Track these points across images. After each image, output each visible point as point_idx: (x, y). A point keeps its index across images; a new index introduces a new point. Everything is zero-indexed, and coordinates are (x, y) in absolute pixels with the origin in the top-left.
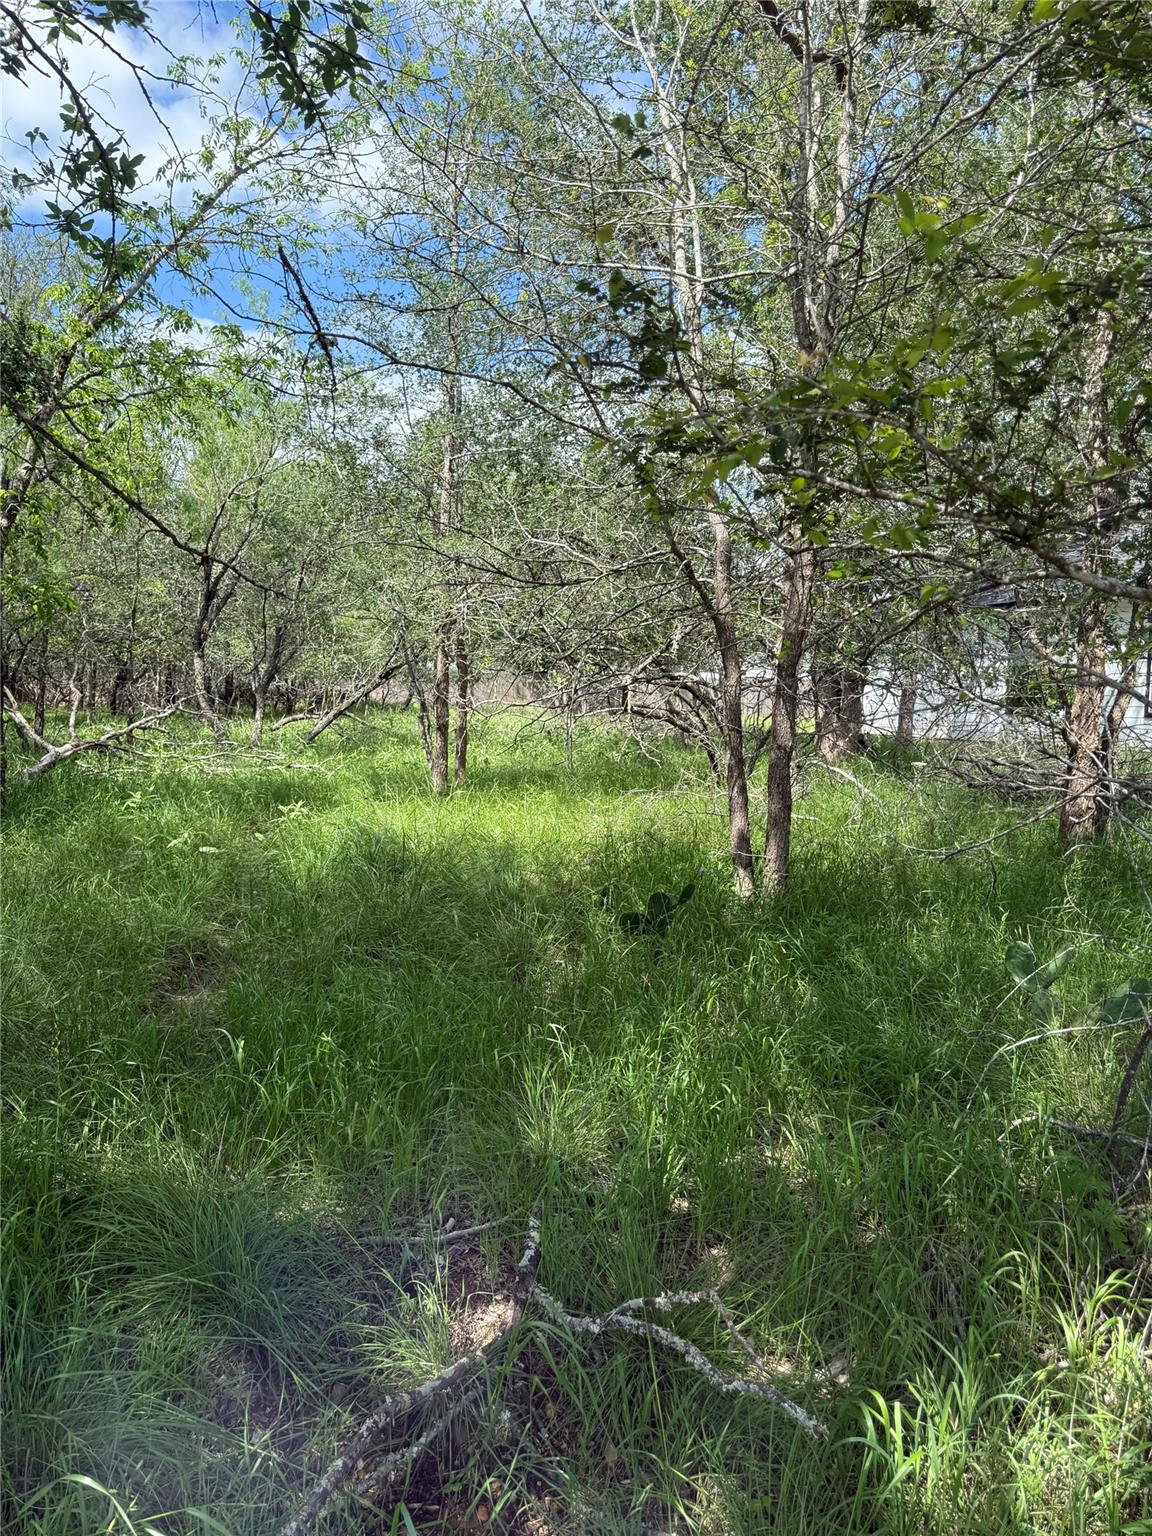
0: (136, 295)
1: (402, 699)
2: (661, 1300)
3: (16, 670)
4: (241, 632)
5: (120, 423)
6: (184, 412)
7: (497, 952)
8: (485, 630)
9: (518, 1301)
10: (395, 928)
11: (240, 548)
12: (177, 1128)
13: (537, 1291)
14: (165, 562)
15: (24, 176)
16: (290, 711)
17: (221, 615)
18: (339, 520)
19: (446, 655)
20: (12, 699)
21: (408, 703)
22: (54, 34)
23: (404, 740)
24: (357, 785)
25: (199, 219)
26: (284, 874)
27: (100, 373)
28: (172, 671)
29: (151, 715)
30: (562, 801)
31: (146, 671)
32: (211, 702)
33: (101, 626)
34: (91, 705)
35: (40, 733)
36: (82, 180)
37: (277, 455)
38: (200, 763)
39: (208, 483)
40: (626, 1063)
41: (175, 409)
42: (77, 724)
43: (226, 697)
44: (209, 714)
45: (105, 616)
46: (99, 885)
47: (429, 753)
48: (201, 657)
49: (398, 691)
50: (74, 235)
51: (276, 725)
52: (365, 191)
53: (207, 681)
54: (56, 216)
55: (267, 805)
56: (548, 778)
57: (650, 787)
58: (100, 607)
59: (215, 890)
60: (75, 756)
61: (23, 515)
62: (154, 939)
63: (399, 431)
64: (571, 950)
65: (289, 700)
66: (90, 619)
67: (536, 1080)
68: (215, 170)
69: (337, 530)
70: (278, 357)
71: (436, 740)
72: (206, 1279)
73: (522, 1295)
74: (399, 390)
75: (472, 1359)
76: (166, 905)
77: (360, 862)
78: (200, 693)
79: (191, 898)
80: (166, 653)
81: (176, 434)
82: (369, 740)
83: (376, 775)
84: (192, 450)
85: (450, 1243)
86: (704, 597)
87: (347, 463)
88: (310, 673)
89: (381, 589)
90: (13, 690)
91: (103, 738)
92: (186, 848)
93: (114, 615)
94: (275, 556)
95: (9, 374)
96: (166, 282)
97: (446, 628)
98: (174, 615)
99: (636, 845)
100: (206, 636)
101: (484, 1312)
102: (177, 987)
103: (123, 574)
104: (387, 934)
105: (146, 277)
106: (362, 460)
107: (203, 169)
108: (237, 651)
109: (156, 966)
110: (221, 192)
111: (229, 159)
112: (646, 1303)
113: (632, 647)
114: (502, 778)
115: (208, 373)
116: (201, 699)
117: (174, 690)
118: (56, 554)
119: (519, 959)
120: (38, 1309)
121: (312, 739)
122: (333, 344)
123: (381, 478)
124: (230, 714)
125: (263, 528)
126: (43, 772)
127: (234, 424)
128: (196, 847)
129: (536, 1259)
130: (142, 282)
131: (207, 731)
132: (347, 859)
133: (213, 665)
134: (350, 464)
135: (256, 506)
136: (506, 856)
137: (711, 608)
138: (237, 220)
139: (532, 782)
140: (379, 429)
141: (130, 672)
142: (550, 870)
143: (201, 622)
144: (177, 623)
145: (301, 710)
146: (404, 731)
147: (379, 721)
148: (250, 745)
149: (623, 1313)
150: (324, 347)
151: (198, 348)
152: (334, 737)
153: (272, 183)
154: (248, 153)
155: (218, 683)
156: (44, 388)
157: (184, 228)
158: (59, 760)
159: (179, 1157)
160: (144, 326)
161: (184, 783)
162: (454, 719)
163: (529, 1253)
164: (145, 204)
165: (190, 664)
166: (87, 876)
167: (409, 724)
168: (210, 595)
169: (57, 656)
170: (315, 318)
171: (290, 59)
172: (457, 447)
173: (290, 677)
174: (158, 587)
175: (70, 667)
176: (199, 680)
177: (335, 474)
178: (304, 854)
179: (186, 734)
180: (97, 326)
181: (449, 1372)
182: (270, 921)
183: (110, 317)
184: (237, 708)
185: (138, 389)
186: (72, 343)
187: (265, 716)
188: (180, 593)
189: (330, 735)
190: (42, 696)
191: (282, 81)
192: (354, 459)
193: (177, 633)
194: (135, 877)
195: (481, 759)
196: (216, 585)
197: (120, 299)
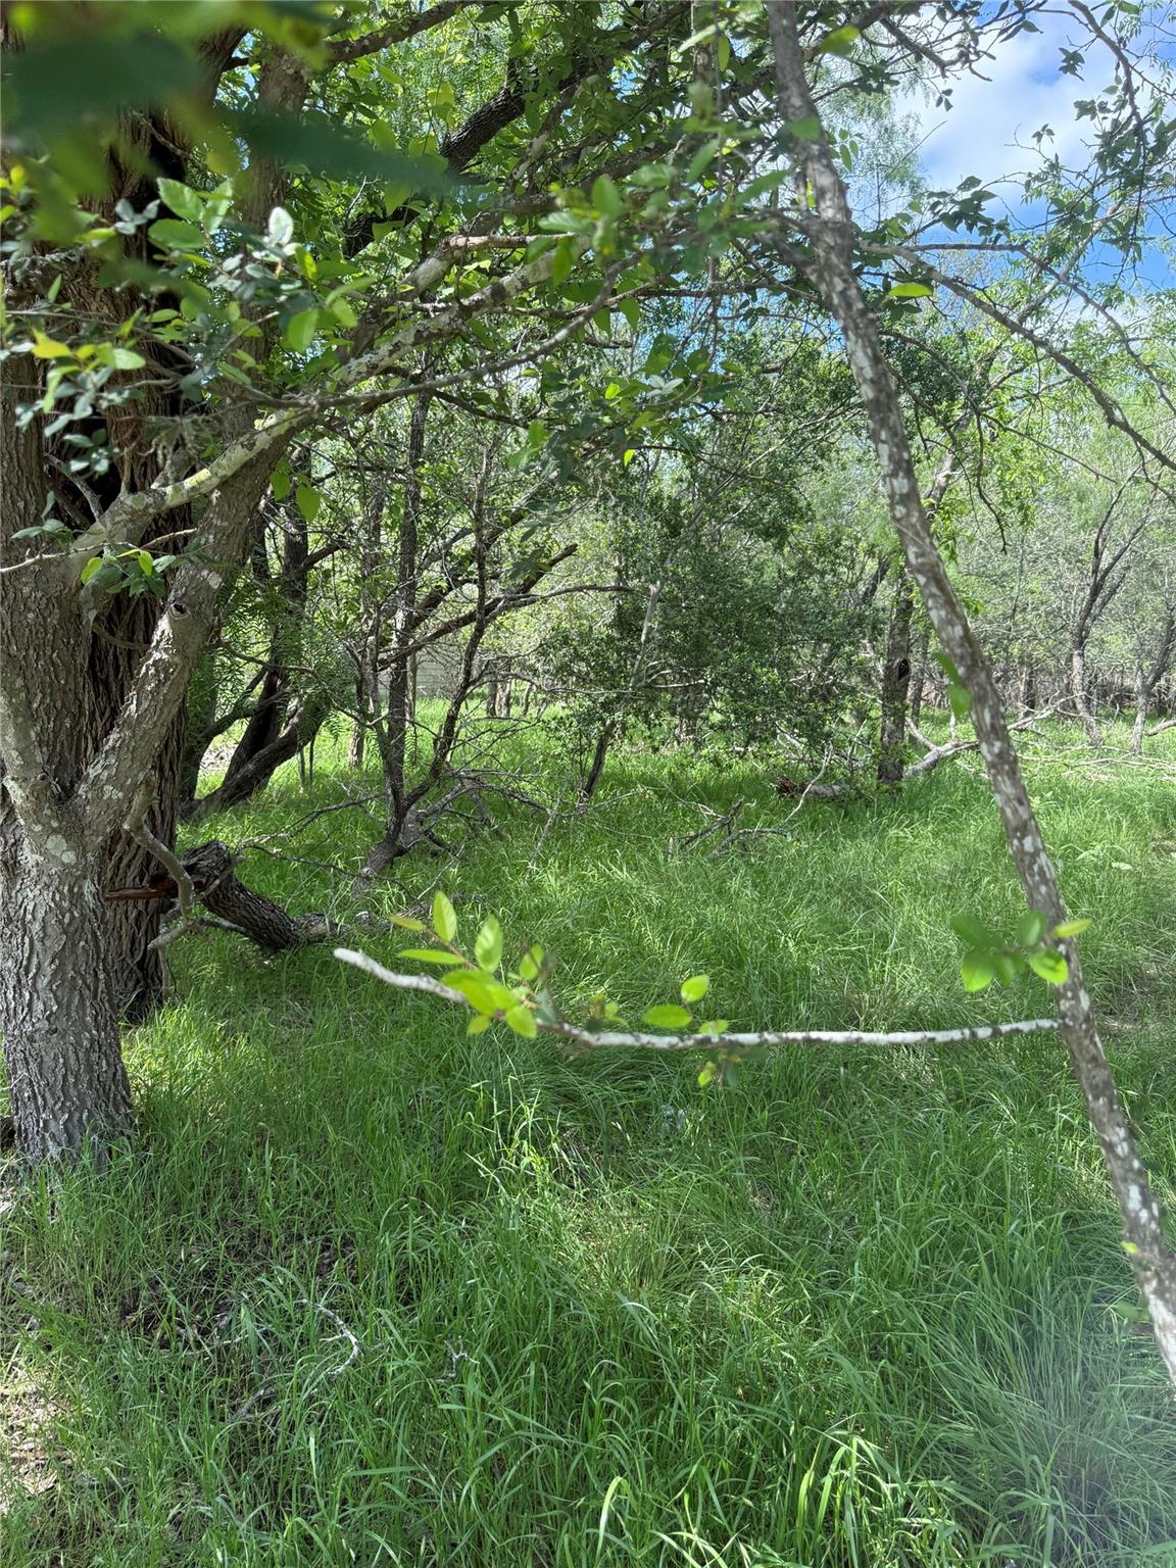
4: (1119, 627)
11: (1134, 537)
16: (1164, 713)
17: (1104, 612)
27: (1021, 369)
29: (1029, 716)
32: (1089, 703)
33: (983, 626)
38: (1084, 770)
44: (1086, 716)
48: (1081, 655)
51: (1154, 730)
60: (956, 756)
65: (1161, 701)
78: (1078, 693)
92: (1099, 862)
93: (997, 613)
98: (1057, 612)
100: (1088, 634)
108: (1114, 648)
117: (1053, 690)
126: (928, 770)
128: (1108, 862)
131: (1083, 735)
133: (1093, 664)
143: (1084, 619)
144: (1058, 620)
148: (1129, 751)
156: (978, 391)
158: (940, 759)
165: (1069, 663)
168: (1096, 590)
174: (1042, 584)
176: (1078, 680)
183: (1036, 309)
187: (1146, 719)
188: (1064, 588)
193: (1058, 631)
196: (1103, 577)
197: (1047, 290)
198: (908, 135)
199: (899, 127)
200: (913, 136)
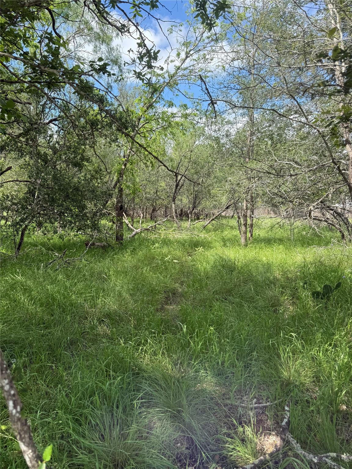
0: (158, 98)
1: (231, 215)
2: (344, 456)
3: (126, 208)
4: (185, 196)
5: (154, 137)
6: (171, 132)
7: (267, 302)
8: (261, 193)
9: (281, 438)
10: (232, 290)
11: (185, 172)
12: (166, 353)
13: (289, 436)
14: (165, 177)
15: (127, 63)
16: (198, 219)
17: (180, 191)
18: (214, 161)
19: (247, 201)
20: (125, 216)
21: (233, 216)
22: (135, 16)
23: (232, 228)
24: (218, 242)
25: (176, 73)
26: (197, 270)
27: (148, 122)
28: (167, 208)
29: (162, 220)
30: (286, 249)
31: (160, 208)
32: (177, 216)
33: (148, 196)
34: (146, 218)
35: (132, 226)
36: (142, 60)
37: (196, 143)
38: (174, 235)
39: (177, 153)
40: (320, 350)
41: (169, 131)
42: (142, 223)
43: (181, 215)
44: (176, 220)
45: (149, 193)
46: (146, 270)
47: (240, 232)
48: (174, 204)
49: (230, 212)
50: (141, 79)
51: (194, 223)
52: (226, 54)
53: (176, 210)
54: (135, 74)
55: (192, 248)
56: (281, 241)
57: (319, 245)
58: (148, 190)
59: (178, 273)
60: (141, 232)
61: (128, 165)
62: (160, 288)
63: (233, 131)
64: (294, 303)
65: (198, 215)
66: (146, 194)
67: (285, 352)
68: (180, 58)
69: (214, 164)
70: (198, 112)
71: (243, 228)
72: (174, 410)
73: (283, 436)
74: (234, 118)
75: (265, 458)
76: (164, 278)
77: (219, 268)
78: (174, 214)
79: (171, 276)
80: (165, 203)
81: (169, 139)
82: (221, 228)
83: (224, 239)
84: (173, 143)
85: (255, 408)
86: (344, 178)
87: (217, 143)
88: (204, 207)
89: (226, 181)
90: (126, 214)
91: (148, 227)
92: (170, 260)
93: (152, 192)
94: (195, 173)
95: (124, 124)
96: (167, 94)
97: (247, 193)
98: (167, 192)
99: (316, 265)
100: (176, 197)
101: (268, 438)
102: (167, 304)
103: (154, 181)
104: (229, 292)
105: (161, 92)
106: (222, 141)
107: (177, 58)
108: (184, 201)
109: (160, 297)
110: (182, 64)
111: (184, 54)
112: (337, 456)
113: (312, 197)
114: (264, 240)
115: (177, 119)
116: (174, 216)
117: (167, 213)
118: (137, 175)
119: (275, 305)
120: (124, 411)
121: (204, 228)
122: (216, 103)
123: (228, 146)
124: (182, 220)
125: (192, 165)
126: (133, 237)
127: (185, 134)
128: (172, 260)
129: (288, 423)
130: (160, 94)
131: (175, 225)
132: (216, 266)
133: (177, 206)
134: (218, 143)
135: (190, 159)
136: (268, 267)
137: (347, 182)
138: (186, 72)
139: (275, 242)
140: (228, 131)
141: (156, 208)
142: (284, 273)
143: (174, 194)
144: (168, 194)
145: (202, 219)
146: (231, 225)
147: (224, 221)
148: (187, 229)
149: (327, 457)
150: (213, 105)
151: (175, 112)
152: (211, 227)
153: (197, 59)
154: (190, 51)
155: (179, 211)
156: (134, 127)
157: (171, 77)
158: (137, 233)
159: (166, 363)
160: (160, 108)
161: (169, 240)
162: (249, 222)
163: (286, 420)
164: (160, 66)
165: (171, 206)
166: (143, 268)
167: (234, 222)
168: (177, 186)
169: (137, 204)
170: (210, 96)
171: (205, 9)
172: (252, 134)
173: (199, 209)
174: (163, 184)
175: (140, 207)
176: (174, 210)
177: (214, 146)
178: (203, 264)
179: (170, 226)
180: (148, 109)
181: (257, 461)
182: (193, 285)
183: (151, 106)
184: (184, 218)
185: (159, 126)
186: (141, 114)
187: (192, 220)
188: (169, 185)
189: (210, 226)
190: (133, 215)
191: (202, 17)
192: (219, 141)
193: (168, 197)
194: (156, 269)
195: (257, 234)
196: (179, 182)
197: (154, 100)
198: (118, 51)
199: (115, 48)
200: (119, 51)
